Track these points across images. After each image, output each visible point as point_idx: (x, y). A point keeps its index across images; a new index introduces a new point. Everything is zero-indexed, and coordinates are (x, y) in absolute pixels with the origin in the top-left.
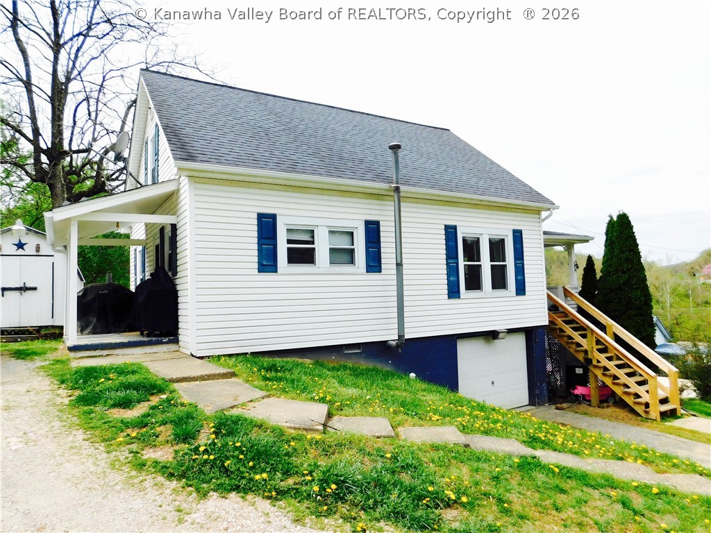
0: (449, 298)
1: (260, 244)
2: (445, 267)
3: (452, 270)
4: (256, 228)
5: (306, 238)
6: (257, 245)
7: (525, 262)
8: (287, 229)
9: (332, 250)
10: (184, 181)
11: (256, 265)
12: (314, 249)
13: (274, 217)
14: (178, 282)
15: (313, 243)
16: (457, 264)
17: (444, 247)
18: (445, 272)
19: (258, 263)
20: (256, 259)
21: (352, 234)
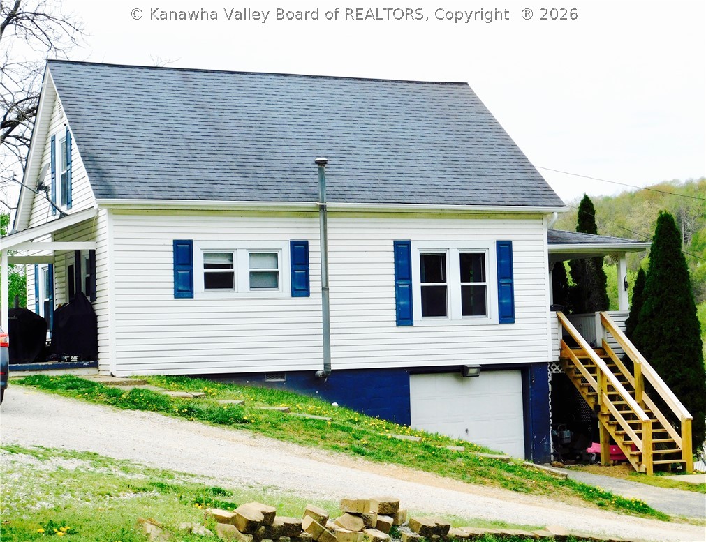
0: (398, 325)
1: (176, 271)
2: (393, 289)
3: (403, 294)
4: (172, 254)
5: (225, 261)
6: (173, 271)
7: (515, 282)
8: (205, 254)
9: (253, 274)
10: (103, 212)
11: (172, 291)
12: (233, 273)
13: (190, 243)
14: (96, 307)
15: (231, 266)
16: (410, 285)
17: (393, 266)
18: (394, 295)
19: (175, 288)
20: (172, 285)
21: (276, 255)
